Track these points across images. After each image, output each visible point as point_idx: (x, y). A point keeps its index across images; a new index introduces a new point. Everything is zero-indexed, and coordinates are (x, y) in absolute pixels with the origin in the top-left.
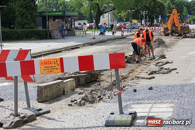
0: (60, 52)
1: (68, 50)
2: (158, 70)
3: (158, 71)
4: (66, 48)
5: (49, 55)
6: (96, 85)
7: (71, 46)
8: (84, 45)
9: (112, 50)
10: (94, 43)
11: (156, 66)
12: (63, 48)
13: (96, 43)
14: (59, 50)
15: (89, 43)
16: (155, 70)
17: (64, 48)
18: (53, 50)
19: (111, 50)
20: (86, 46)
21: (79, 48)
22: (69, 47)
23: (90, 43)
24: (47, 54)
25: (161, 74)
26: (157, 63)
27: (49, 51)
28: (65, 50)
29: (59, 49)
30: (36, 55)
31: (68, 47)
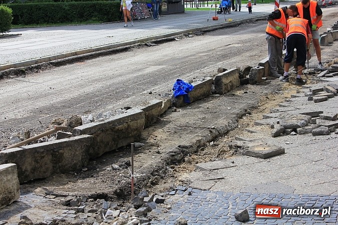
0: (126, 50)
1: (146, 45)
2: (303, 121)
3: (304, 125)
4: (142, 41)
5: (98, 59)
6: (116, 166)
7: (157, 38)
8: (187, 34)
9: (239, 45)
10: (211, 29)
11: (310, 99)
12: (134, 42)
13: (216, 29)
14: (125, 47)
15: (200, 29)
16: (294, 122)
17: (139, 41)
18: (109, 47)
19: (236, 45)
20: (190, 36)
21: (173, 40)
22: (151, 39)
23: (202, 28)
24: (92, 55)
25: (309, 138)
26: (315, 92)
27: (98, 50)
28: (140, 45)
29: (126, 44)
30: (63, 59)
31: (147, 40)
